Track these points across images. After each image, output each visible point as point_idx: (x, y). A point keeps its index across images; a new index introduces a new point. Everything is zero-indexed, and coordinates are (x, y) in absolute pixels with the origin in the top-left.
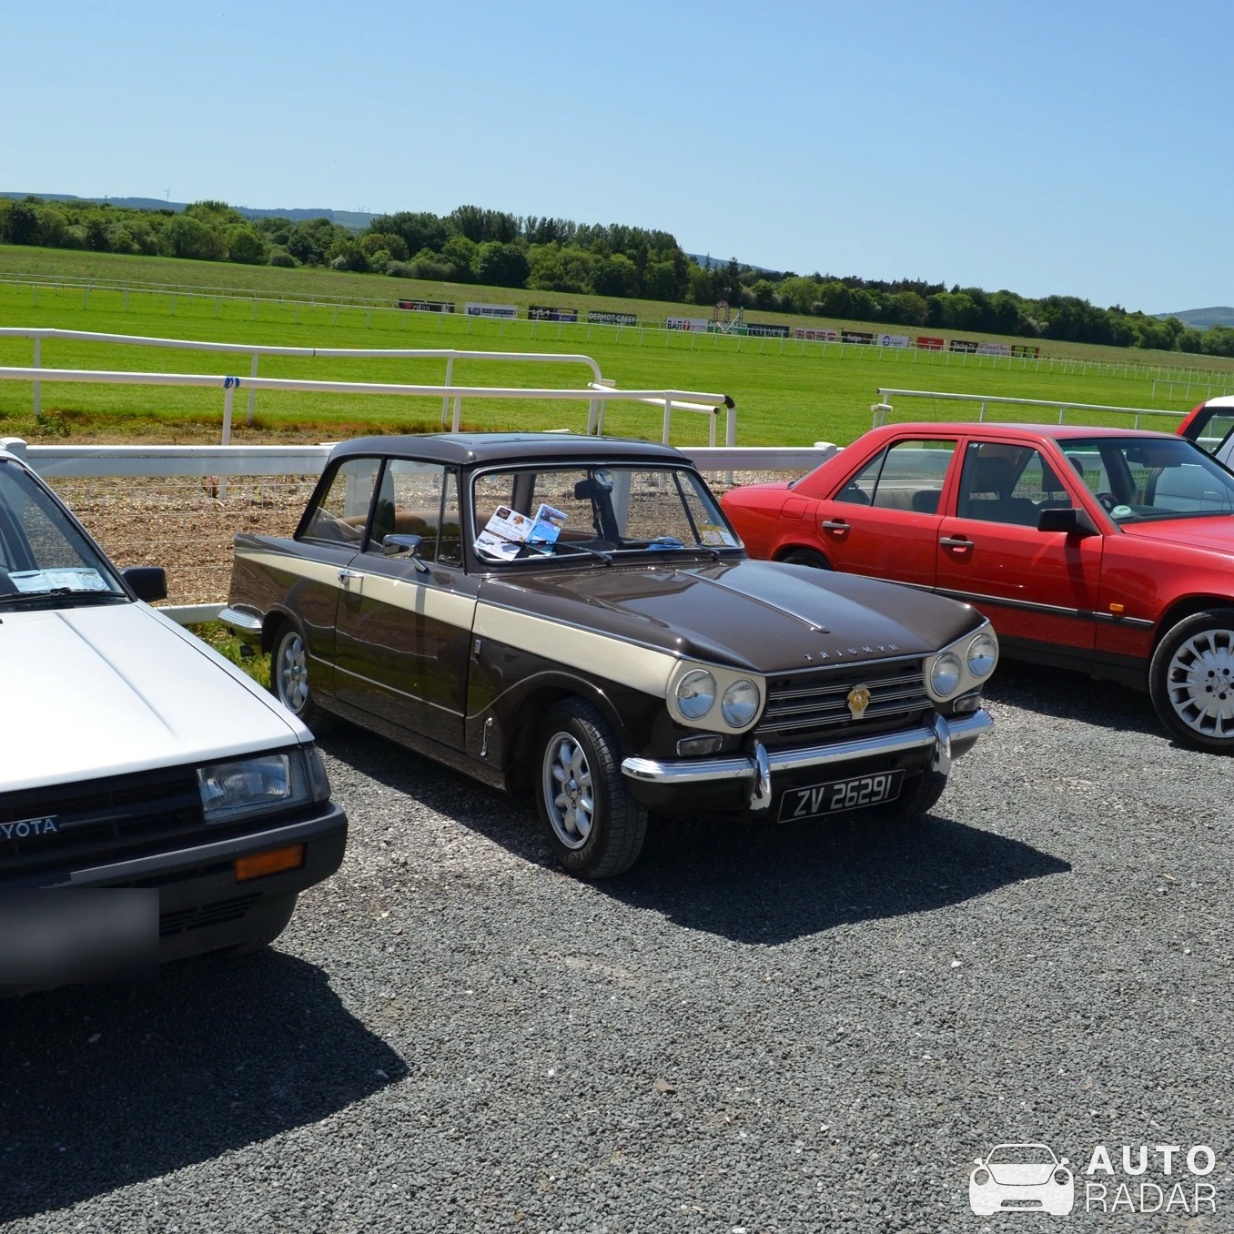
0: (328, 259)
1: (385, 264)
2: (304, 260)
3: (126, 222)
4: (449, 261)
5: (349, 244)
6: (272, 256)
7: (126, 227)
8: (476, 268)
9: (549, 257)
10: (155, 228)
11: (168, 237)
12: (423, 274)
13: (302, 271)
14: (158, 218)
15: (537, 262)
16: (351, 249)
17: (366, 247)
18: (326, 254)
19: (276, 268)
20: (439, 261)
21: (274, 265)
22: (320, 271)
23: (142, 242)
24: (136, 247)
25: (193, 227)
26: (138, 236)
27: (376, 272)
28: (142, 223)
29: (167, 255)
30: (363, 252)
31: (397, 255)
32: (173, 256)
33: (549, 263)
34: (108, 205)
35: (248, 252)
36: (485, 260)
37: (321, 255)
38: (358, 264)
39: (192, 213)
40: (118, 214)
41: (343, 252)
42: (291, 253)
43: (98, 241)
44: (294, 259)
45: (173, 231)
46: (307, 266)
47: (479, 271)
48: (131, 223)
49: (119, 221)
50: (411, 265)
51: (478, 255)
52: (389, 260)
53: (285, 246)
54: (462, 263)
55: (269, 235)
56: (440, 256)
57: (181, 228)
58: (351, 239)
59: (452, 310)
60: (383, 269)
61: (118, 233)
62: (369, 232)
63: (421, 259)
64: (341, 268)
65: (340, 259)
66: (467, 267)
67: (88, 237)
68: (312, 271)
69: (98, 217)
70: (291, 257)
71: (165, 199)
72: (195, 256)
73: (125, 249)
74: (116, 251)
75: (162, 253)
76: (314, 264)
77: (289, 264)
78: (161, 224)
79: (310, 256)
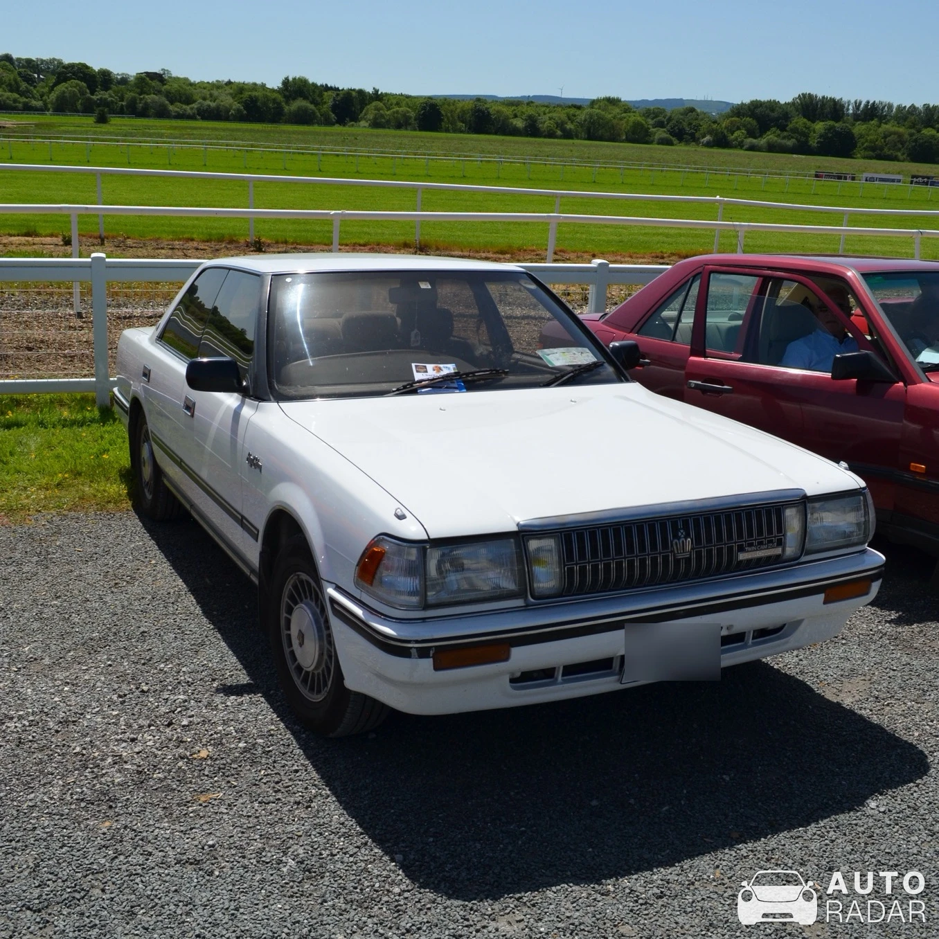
0: (699, 139)
1: (742, 141)
2: (681, 139)
3: (551, 115)
4: (792, 137)
5: (715, 126)
6: (657, 137)
7: (550, 119)
8: (813, 142)
9: (872, 131)
10: (571, 118)
11: (581, 125)
12: (772, 148)
13: (680, 149)
14: (572, 111)
15: (861, 136)
16: (717, 130)
17: (726, 128)
18: (697, 135)
19: (660, 146)
20: (784, 138)
21: (659, 144)
22: (691, 148)
23: (563, 130)
24: (559, 133)
25: (600, 117)
26: (560, 125)
27: (735, 147)
28: (560, 115)
29: (581, 139)
30: (725, 131)
31: (751, 134)
32: (585, 139)
33: (872, 137)
34: (532, 102)
35: (639, 135)
36: (821, 136)
37: (692, 135)
38: (721, 142)
39: (596, 106)
40: (543, 109)
41: (710, 132)
42: (671, 134)
43: (532, 130)
44: (673, 139)
45: (585, 120)
46: (683, 144)
47: (815, 145)
48: (554, 115)
49: (545, 114)
50: (762, 141)
51: (814, 132)
52: (746, 138)
53: (665, 129)
54: (803, 139)
55: (651, 122)
56: (785, 134)
57: (591, 118)
58: (715, 122)
59: (853, 179)
60: (740, 145)
61: (545, 123)
62: (728, 116)
63: (771, 137)
64: (708, 145)
65: (708, 138)
66: (807, 142)
67: (526, 127)
68: (686, 148)
69: (530, 111)
70: (671, 137)
71: (559, 95)
72: (601, 139)
73: (551, 135)
74: (545, 137)
75: (577, 138)
76: (687, 143)
77: (669, 143)
78: (574, 116)
79: (685, 136)
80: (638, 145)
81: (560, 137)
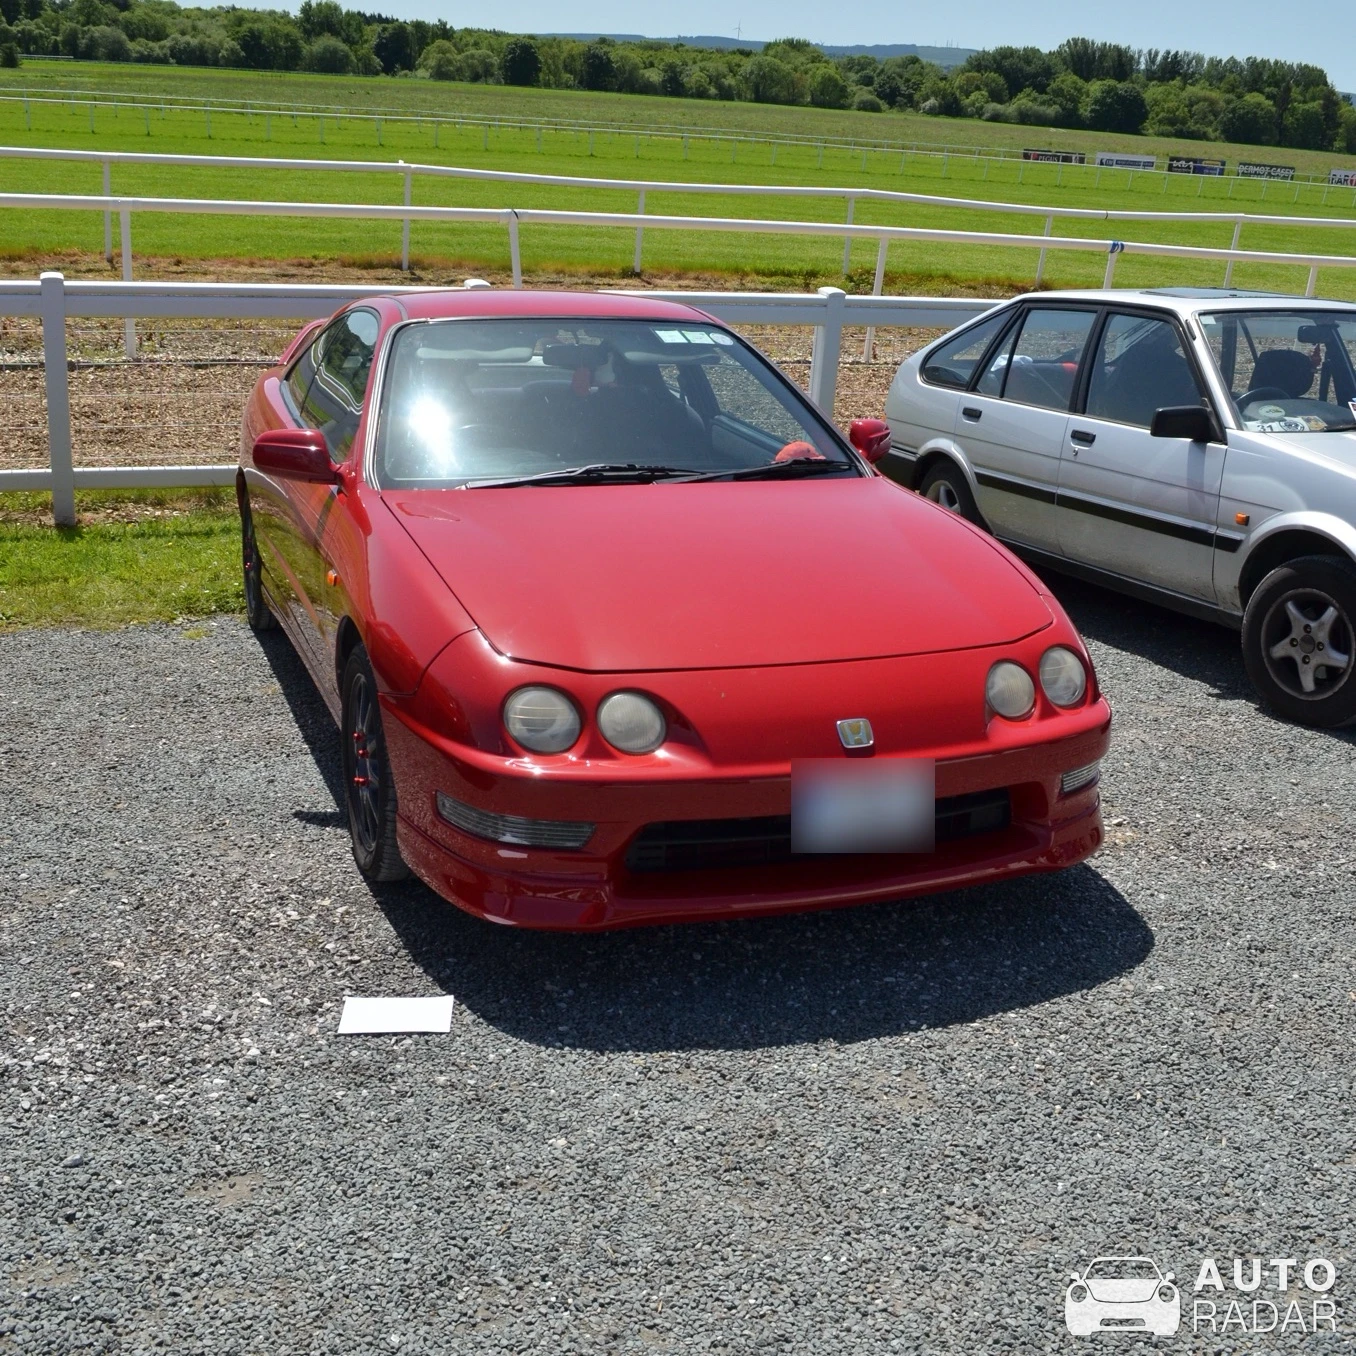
0: (918, 102)
1: (982, 107)
2: (892, 104)
3: (702, 64)
4: (1055, 103)
5: (942, 84)
6: (857, 99)
7: (702, 70)
8: (1085, 110)
9: (1172, 96)
10: (732, 69)
11: (746, 80)
12: (1024, 118)
13: (891, 115)
14: (737, 59)
15: (1156, 102)
16: (945, 90)
17: (960, 87)
18: (916, 97)
19: (862, 113)
20: (1043, 103)
21: (859, 109)
22: (909, 115)
23: (719, 87)
24: (713, 91)
25: (773, 69)
26: (715, 79)
27: (971, 116)
28: (719, 65)
29: (746, 100)
30: (957, 93)
31: (996, 96)
32: (751, 101)
33: (1171, 105)
34: (682, 46)
35: (831, 96)
36: (1096, 102)
37: (910, 98)
38: (951, 108)
39: (771, 53)
40: (695, 55)
41: (935, 93)
42: (878, 96)
43: (674, 86)
44: (881, 102)
45: (752, 73)
46: (895, 110)
47: (1088, 114)
48: (707, 64)
49: (695, 62)
50: (1010, 108)
51: (1088, 96)
52: (987, 102)
53: (870, 88)
54: (1070, 105)
55: (853, 76)
56: (1045, 97)
57: (761, 70)
58: (944, 78)
59: (1082, 161)
60: (979, 114)
61: (694, 76)
62: (964, 71)
63: (1023, 101)
64: (932, 112)
65: (932, 101)
66: (1076, 109)
67: (664, 81)
68: (902, 116)
69: (673, 58)
70: (878, 100)
71: (737, 37)
72: (775, 100)
73: (702, 94)
74: (692, 96)
75: (740, 98)
76: (902, 108)
77: (875, 108)
78: (739, 66)
79: (899, 98)
80: (832, 111)
81: (714, 98)
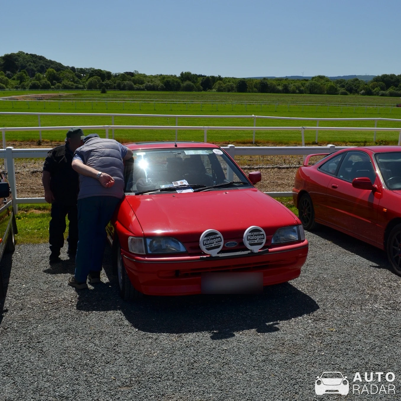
0: (359, 92)
1: (378, 92)
2: (351, 92)
3: (294, 84)
5: (366, 86)
6: (340, 92)
7: (294, 85)
10: (303, 85)
11: (307, 88)
12: (391, 95)
13: (350, 96)
14: (304, 82)
16: (367, 88)
17: (371, 87)
18: (358, 90)
19: (342, 96)
20: (397, 90)
21: (341, 94)
22: (356, 95)
23: (299, 90)
24: (297, 91)
25: (316, 84)
26: (298, 88)
27: (375, 95)
28: (298, 84)
29: (307, 93)
30: (371, 88)
31: (382, 89)
32: (309, 94)
34: (287, 79)
35: (332, 91)
37: (356, 90)
38: (369, 93)
39: (314, 80)
40: (291, 81)
41: (364, 89)
42: (346, 90)
43: (286, 90)
44: (348, 92)
45: (309, 85)
46: (352, 94)
48: (296, 84)
49: (292, 84)
50: (387, 92)
52: (380, 91)
53: (344, 88)
55: (338, 85)
56: (398, 88)
57: (311, 85)
58: (366, 84)
60: (377, 94)
61: (292, 87)
62: (372, 82)
63: (391, 90)
64: (363, 94)
65: (363, 91)
67: (283, 89)
68: (354, 96)
69: (285, 83)
70: (347, 92)
71: (302, 76)
72: (316, 93)
73: (294, 92)
74: (292, 93)
75: (305, 93)
76: (354, 94)
77: (346, 94)
78: (305, 84)
79: (353, 91)
80: (333, 95)
81: (298, 93)
